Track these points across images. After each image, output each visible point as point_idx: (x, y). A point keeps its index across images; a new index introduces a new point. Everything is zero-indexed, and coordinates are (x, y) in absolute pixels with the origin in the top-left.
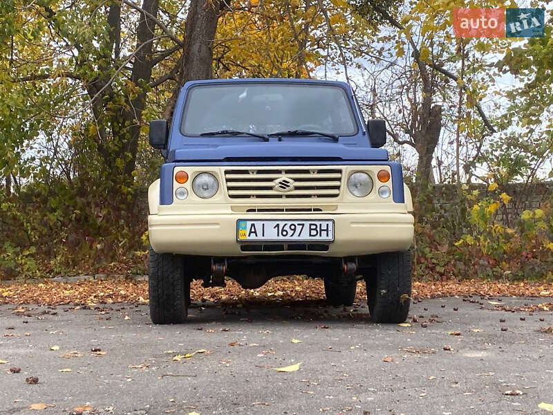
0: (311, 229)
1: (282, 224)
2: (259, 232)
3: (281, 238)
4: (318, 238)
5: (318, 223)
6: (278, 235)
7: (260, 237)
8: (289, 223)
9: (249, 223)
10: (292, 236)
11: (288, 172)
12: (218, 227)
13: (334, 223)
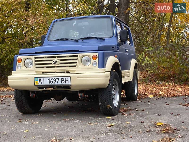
0: (62, 81)
1: (50, 79)
2: (42, 82)
3: (50, 84)
4: (64, 84)
5: (64, 78)
6: (49, 83)
7: (43, 84)
8: (54, 78)
9: (39, 79)
10: (54, 83)
11: (58, 57)
12: (27, 80)
13: (70, 77)
